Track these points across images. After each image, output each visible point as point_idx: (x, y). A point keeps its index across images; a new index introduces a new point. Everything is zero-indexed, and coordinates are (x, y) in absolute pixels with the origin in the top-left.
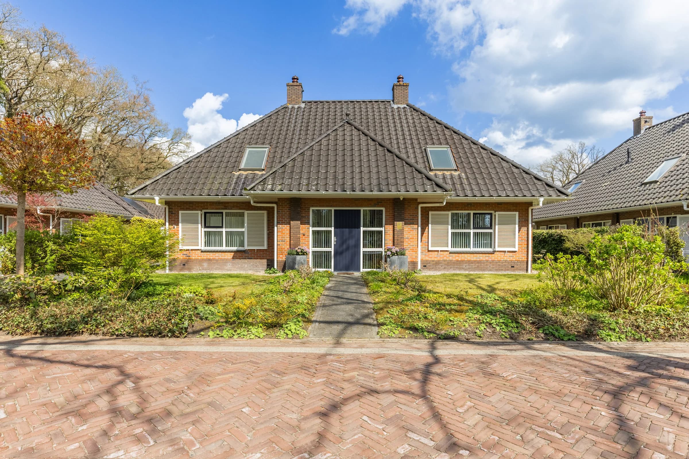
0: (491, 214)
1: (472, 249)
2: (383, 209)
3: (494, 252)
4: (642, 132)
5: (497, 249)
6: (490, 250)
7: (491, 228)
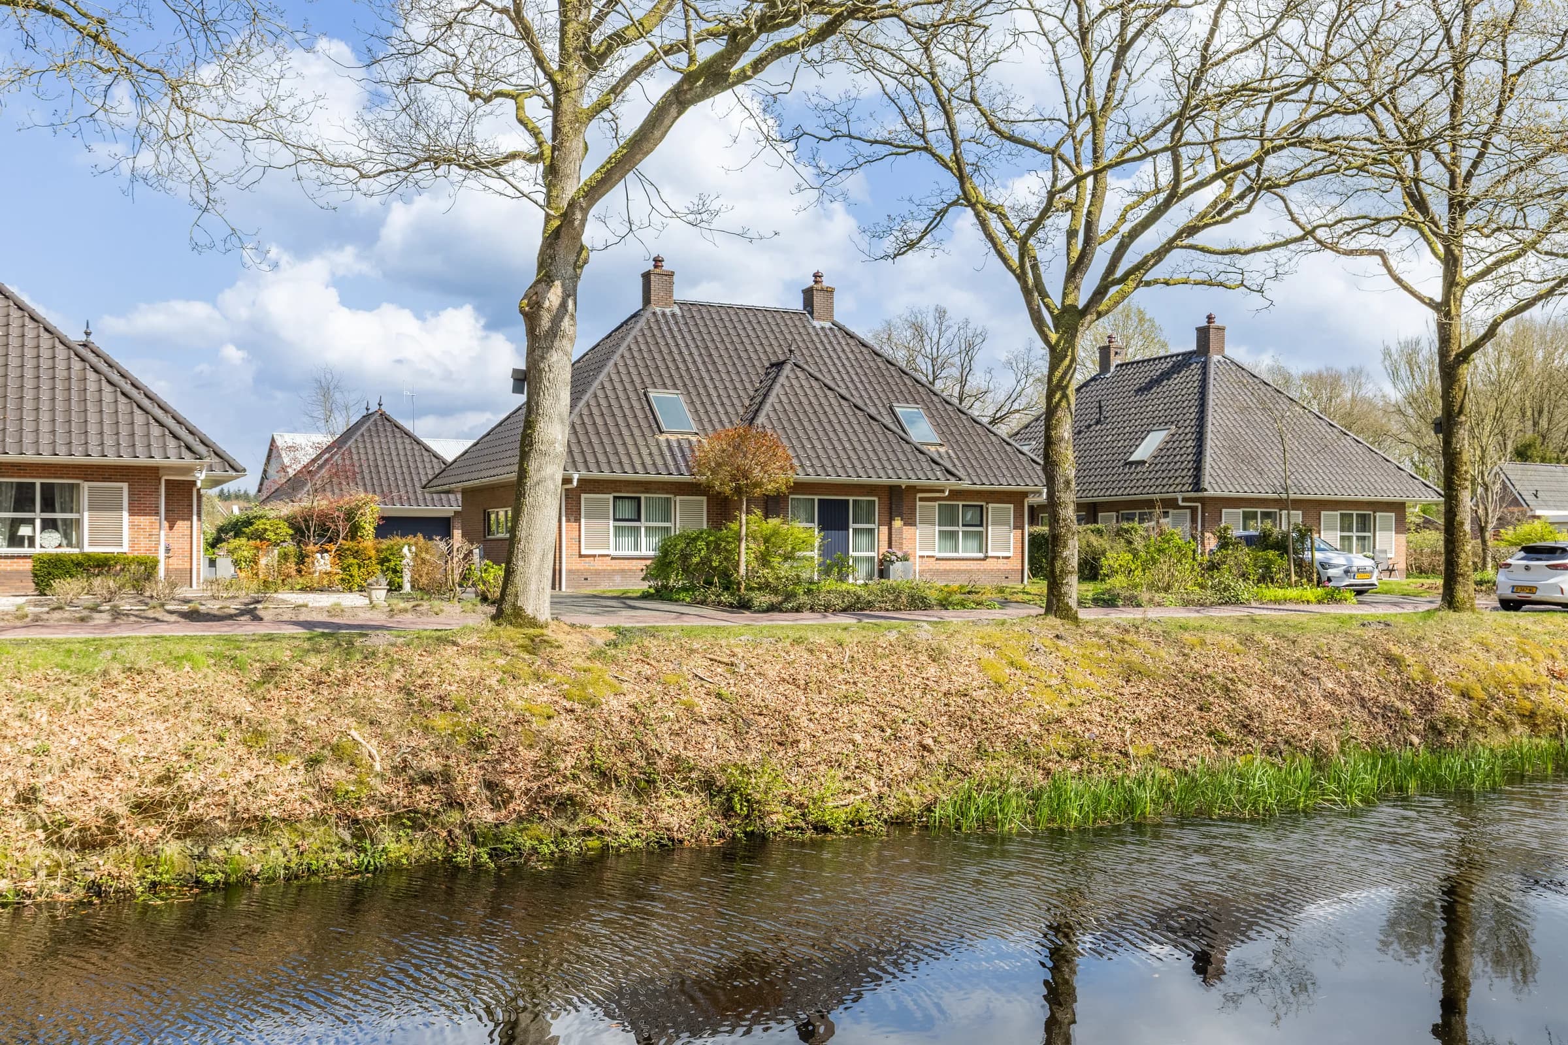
0: (981, 507)
1: (961, 554)
2: (876, 499)
3: (986, 558)
4: (1112, 369)
5: (990, 554)
6: (981, 555)
7: (981, 525)
